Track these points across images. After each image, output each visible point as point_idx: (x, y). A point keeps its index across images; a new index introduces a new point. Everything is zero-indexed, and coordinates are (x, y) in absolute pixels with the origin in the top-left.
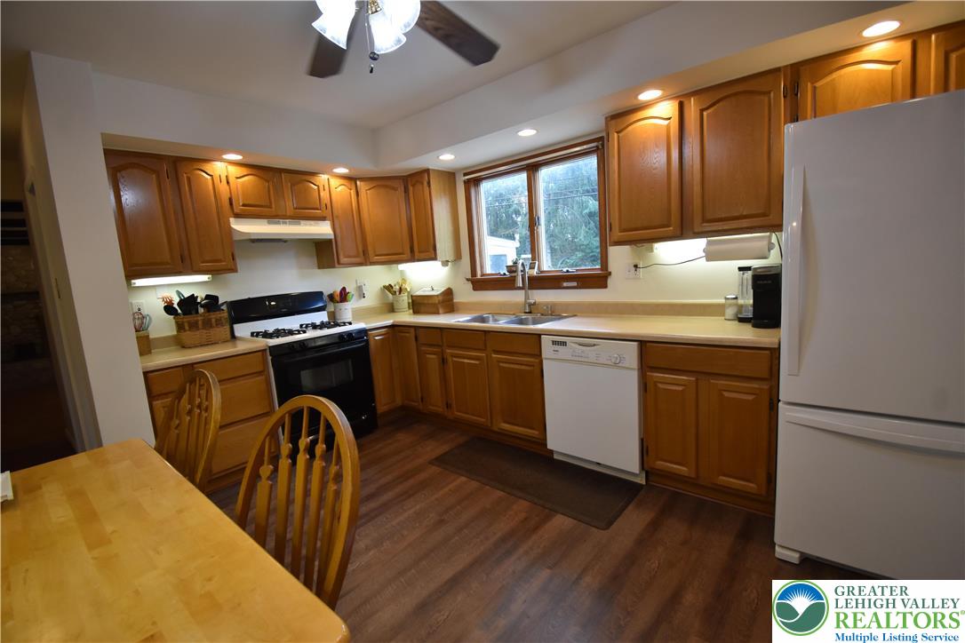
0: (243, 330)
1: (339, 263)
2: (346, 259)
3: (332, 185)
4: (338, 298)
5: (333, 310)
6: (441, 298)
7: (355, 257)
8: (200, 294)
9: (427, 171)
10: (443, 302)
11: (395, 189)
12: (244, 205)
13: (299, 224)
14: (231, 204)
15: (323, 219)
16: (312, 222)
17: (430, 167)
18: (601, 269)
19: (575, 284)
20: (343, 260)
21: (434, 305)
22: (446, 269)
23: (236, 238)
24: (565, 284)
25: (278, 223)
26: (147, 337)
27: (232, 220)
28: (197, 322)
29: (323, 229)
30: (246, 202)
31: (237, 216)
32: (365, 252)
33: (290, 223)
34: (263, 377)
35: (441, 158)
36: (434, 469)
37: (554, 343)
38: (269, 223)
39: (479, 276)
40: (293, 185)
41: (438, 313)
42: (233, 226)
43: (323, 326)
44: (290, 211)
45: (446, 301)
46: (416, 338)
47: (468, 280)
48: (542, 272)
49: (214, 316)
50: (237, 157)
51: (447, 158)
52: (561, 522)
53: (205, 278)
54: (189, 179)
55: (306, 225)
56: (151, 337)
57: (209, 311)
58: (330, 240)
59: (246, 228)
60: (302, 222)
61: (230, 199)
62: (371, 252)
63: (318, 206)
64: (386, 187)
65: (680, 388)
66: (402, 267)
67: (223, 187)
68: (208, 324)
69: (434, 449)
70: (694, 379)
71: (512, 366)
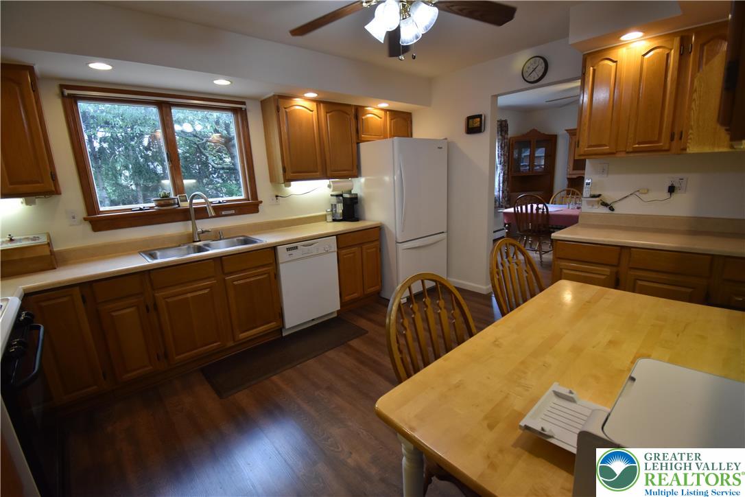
18: (253, 199)
19: (233, 212)
24: (223, 213)
37: (288, 249)
47: (85, 219)
71: (248, 280)
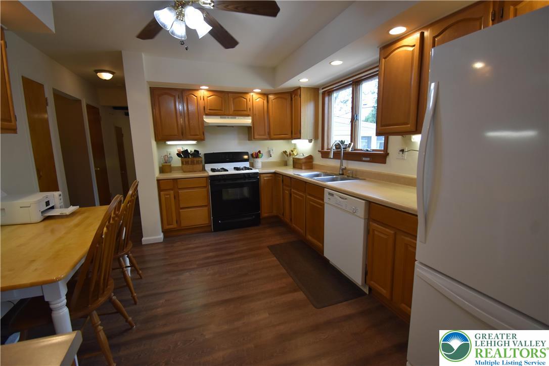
0: (208, 167)
1: (254, 138)
2: (258, 136)
3: (255, 98)
4: (254, 156)
5: (252, 162)
6: (304, 161)
7: (263, 135)
8: (191, 149)
9: (300, 88)
10: (305, 163)
11: (286, 99)
12: (210, 110)
13: (235, 118)
14: (204, 109)
15: (248, 115)
16: (242, 117)
17: (301, 86)
18: (384, 151)
19: (368, 159)
20: (256, 137)
21: (301, 164)
22: (311, 144)
23: (205, 125)
24: (364, 159)
25: (225, 118)
26: (170, 165)
27: (204, 116)
28: (188, 162)
29: (248, 121)
30: (211, 108)
31: (207, 115)
32: (269, 133)
33: (231, 118)
34: (206, 189)
35: (301, 80)
36: (268, 250)
37: (329, 194)
38: (221, 118)
39: (325, 150)
40: (234, 99)
41: (301, 169)
42: (205, 120)
43: (246, 168)
44: (231, 112)
45: (308, 163)
46: (283, 181)
47: (319, 151)
48: (355, 150)
49: (196, 159)
50: (207, 88)
51: (304, 80)
52: (300, 295)
53: (194, 142)
54: (187, 98)
55: (239, 119)
56: (172, 166)
57: (194, 157)
58: (251, 127)
59: (209, 120)
60: (237, 117)
61: (204, 107)
62: (272, 133)
63: (246, 109)
64: (281, 98)
65: (385, 237)
66: (294, 141)
67: (201, 102)
68: (193, 163)
69: (277, 240)
70: (392, 232)
71: (315, 204)
